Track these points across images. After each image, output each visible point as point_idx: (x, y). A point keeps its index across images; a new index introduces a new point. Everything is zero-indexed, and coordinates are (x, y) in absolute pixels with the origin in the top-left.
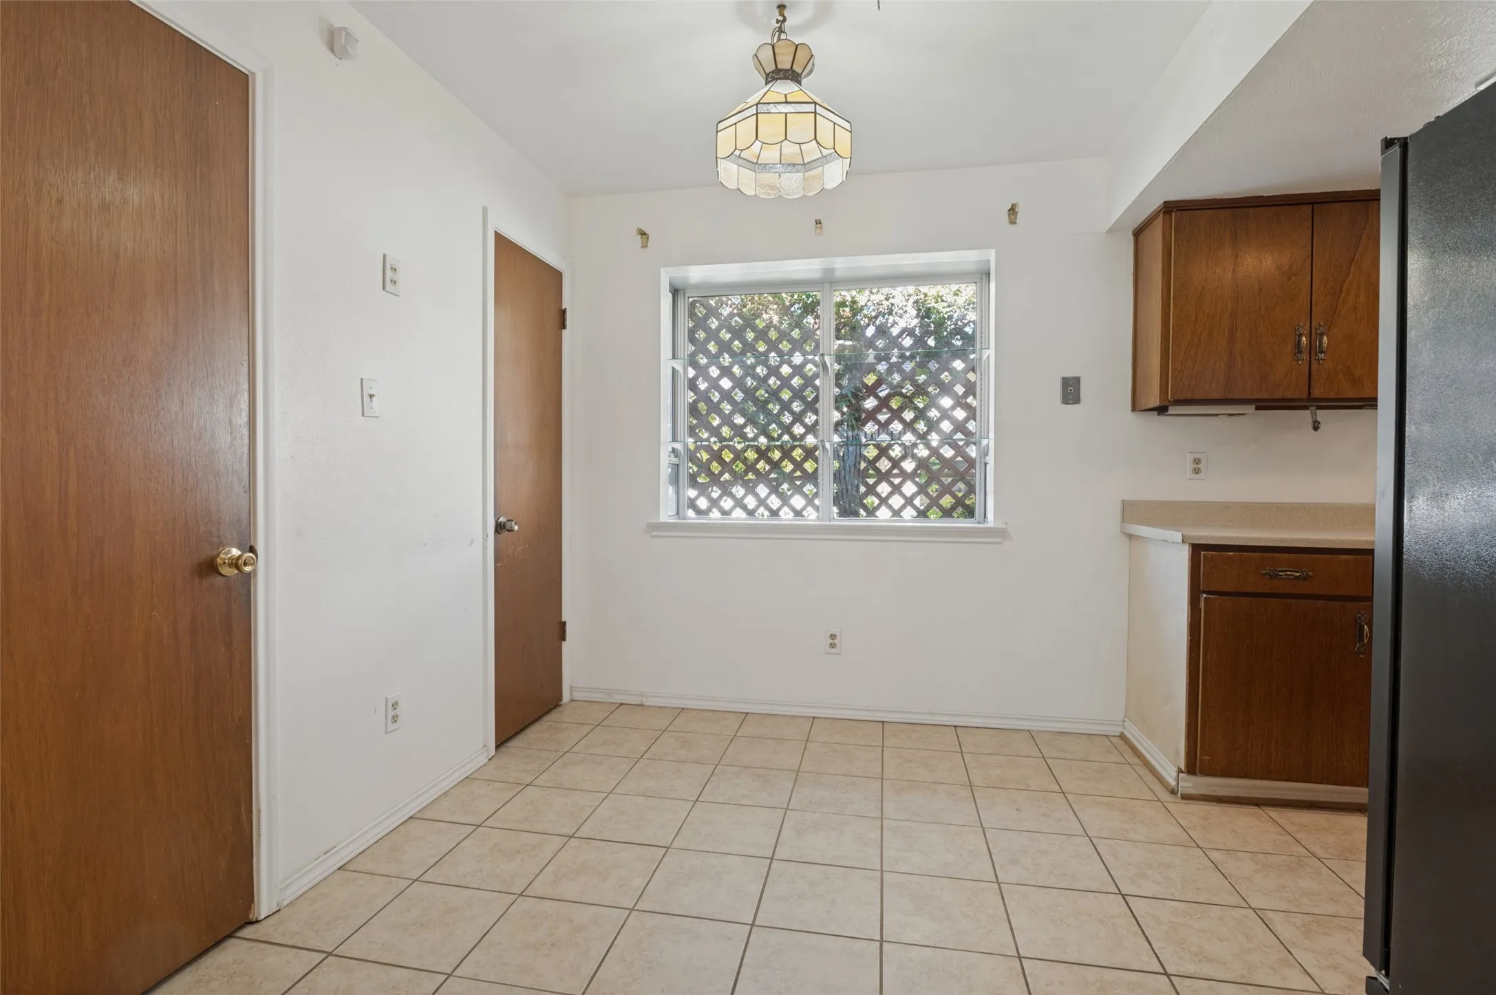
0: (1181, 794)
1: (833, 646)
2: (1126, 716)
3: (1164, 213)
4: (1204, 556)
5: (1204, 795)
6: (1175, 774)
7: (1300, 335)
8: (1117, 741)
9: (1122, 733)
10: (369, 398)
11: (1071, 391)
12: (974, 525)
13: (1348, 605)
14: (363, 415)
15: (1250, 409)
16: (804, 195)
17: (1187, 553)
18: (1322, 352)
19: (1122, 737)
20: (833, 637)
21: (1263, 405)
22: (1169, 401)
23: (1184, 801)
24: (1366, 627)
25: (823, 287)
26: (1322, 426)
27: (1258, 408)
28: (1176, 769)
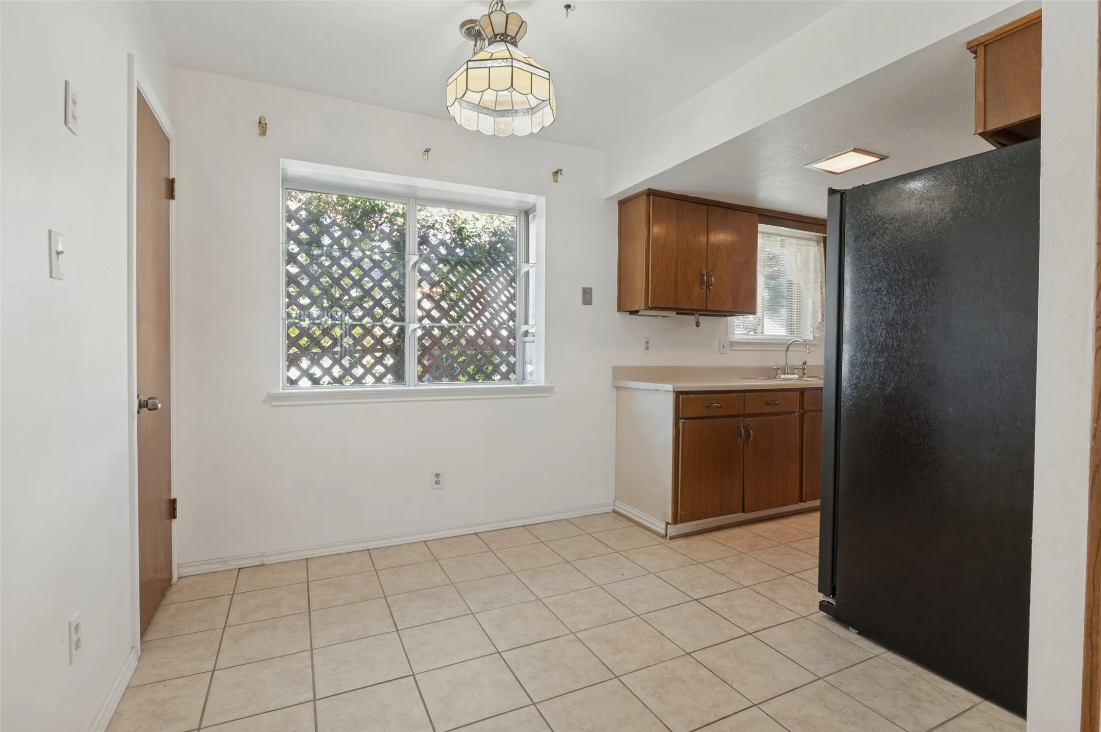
0: (670, 537)
1: (437, 483)
2: (615, 499)
3: (647, 195)
4: (682, 398)
5: (679, 535)
6: (664, 526)
7: (704, 275)
8: (613, 514)
9: (614, 509)
10: (56, 255)
11: (587, 296)
12: (514, 385)
13: (736, 419)
14: (51, 276)
15: (673, 314)
16: (495, 134)
17: (672, 396)
18: (711, 285)
19: (615, 512)
20: (437, 475)
21: (681, 311)
22: (649, 307)
23: (671, 541)
24: (743, 430)
25: (409, 201)
26: (701, 325)
27: (677, 314)
28: (664, 523)
